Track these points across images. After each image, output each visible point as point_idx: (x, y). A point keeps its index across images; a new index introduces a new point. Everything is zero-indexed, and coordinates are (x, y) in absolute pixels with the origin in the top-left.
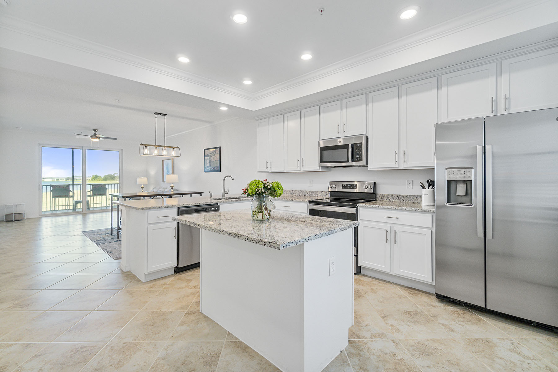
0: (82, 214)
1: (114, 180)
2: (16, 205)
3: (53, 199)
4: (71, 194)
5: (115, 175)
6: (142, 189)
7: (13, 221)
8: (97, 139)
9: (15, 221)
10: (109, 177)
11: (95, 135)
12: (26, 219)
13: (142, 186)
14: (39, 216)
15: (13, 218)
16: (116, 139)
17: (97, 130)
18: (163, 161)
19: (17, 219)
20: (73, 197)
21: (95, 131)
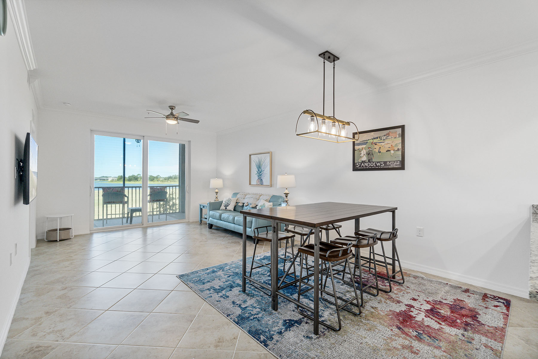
0: (142, 227)
1: (137, 180)
2: (61, 218)
3: (105, 206)
4: (126, 199)
5: (138, 176)
6: (217, 194)
7: (57, 241)
8: (174, 120)
9: (60, 240)
10: (133, 178)
11: (172, 114)
12: (75, 236)
13: (217, 191)
14: (90, 231)
15: (57, 238)
16: (197, 122)
17: (175, 107)
18: (250, 155)
19: (63, 238)
20: (127, 202)
21: (172, 108)
